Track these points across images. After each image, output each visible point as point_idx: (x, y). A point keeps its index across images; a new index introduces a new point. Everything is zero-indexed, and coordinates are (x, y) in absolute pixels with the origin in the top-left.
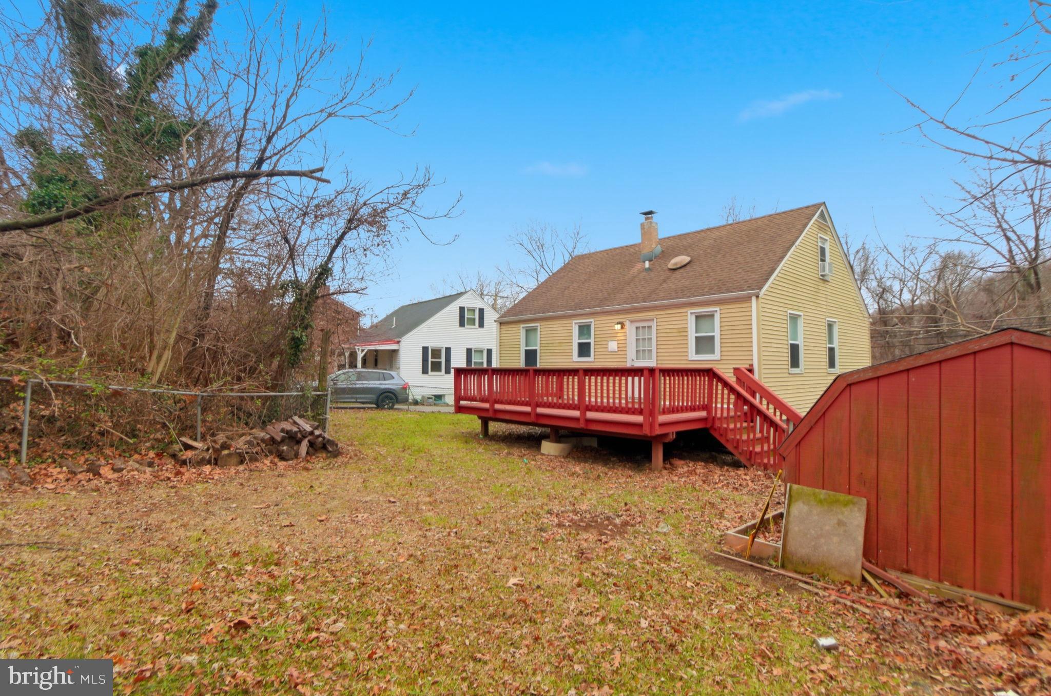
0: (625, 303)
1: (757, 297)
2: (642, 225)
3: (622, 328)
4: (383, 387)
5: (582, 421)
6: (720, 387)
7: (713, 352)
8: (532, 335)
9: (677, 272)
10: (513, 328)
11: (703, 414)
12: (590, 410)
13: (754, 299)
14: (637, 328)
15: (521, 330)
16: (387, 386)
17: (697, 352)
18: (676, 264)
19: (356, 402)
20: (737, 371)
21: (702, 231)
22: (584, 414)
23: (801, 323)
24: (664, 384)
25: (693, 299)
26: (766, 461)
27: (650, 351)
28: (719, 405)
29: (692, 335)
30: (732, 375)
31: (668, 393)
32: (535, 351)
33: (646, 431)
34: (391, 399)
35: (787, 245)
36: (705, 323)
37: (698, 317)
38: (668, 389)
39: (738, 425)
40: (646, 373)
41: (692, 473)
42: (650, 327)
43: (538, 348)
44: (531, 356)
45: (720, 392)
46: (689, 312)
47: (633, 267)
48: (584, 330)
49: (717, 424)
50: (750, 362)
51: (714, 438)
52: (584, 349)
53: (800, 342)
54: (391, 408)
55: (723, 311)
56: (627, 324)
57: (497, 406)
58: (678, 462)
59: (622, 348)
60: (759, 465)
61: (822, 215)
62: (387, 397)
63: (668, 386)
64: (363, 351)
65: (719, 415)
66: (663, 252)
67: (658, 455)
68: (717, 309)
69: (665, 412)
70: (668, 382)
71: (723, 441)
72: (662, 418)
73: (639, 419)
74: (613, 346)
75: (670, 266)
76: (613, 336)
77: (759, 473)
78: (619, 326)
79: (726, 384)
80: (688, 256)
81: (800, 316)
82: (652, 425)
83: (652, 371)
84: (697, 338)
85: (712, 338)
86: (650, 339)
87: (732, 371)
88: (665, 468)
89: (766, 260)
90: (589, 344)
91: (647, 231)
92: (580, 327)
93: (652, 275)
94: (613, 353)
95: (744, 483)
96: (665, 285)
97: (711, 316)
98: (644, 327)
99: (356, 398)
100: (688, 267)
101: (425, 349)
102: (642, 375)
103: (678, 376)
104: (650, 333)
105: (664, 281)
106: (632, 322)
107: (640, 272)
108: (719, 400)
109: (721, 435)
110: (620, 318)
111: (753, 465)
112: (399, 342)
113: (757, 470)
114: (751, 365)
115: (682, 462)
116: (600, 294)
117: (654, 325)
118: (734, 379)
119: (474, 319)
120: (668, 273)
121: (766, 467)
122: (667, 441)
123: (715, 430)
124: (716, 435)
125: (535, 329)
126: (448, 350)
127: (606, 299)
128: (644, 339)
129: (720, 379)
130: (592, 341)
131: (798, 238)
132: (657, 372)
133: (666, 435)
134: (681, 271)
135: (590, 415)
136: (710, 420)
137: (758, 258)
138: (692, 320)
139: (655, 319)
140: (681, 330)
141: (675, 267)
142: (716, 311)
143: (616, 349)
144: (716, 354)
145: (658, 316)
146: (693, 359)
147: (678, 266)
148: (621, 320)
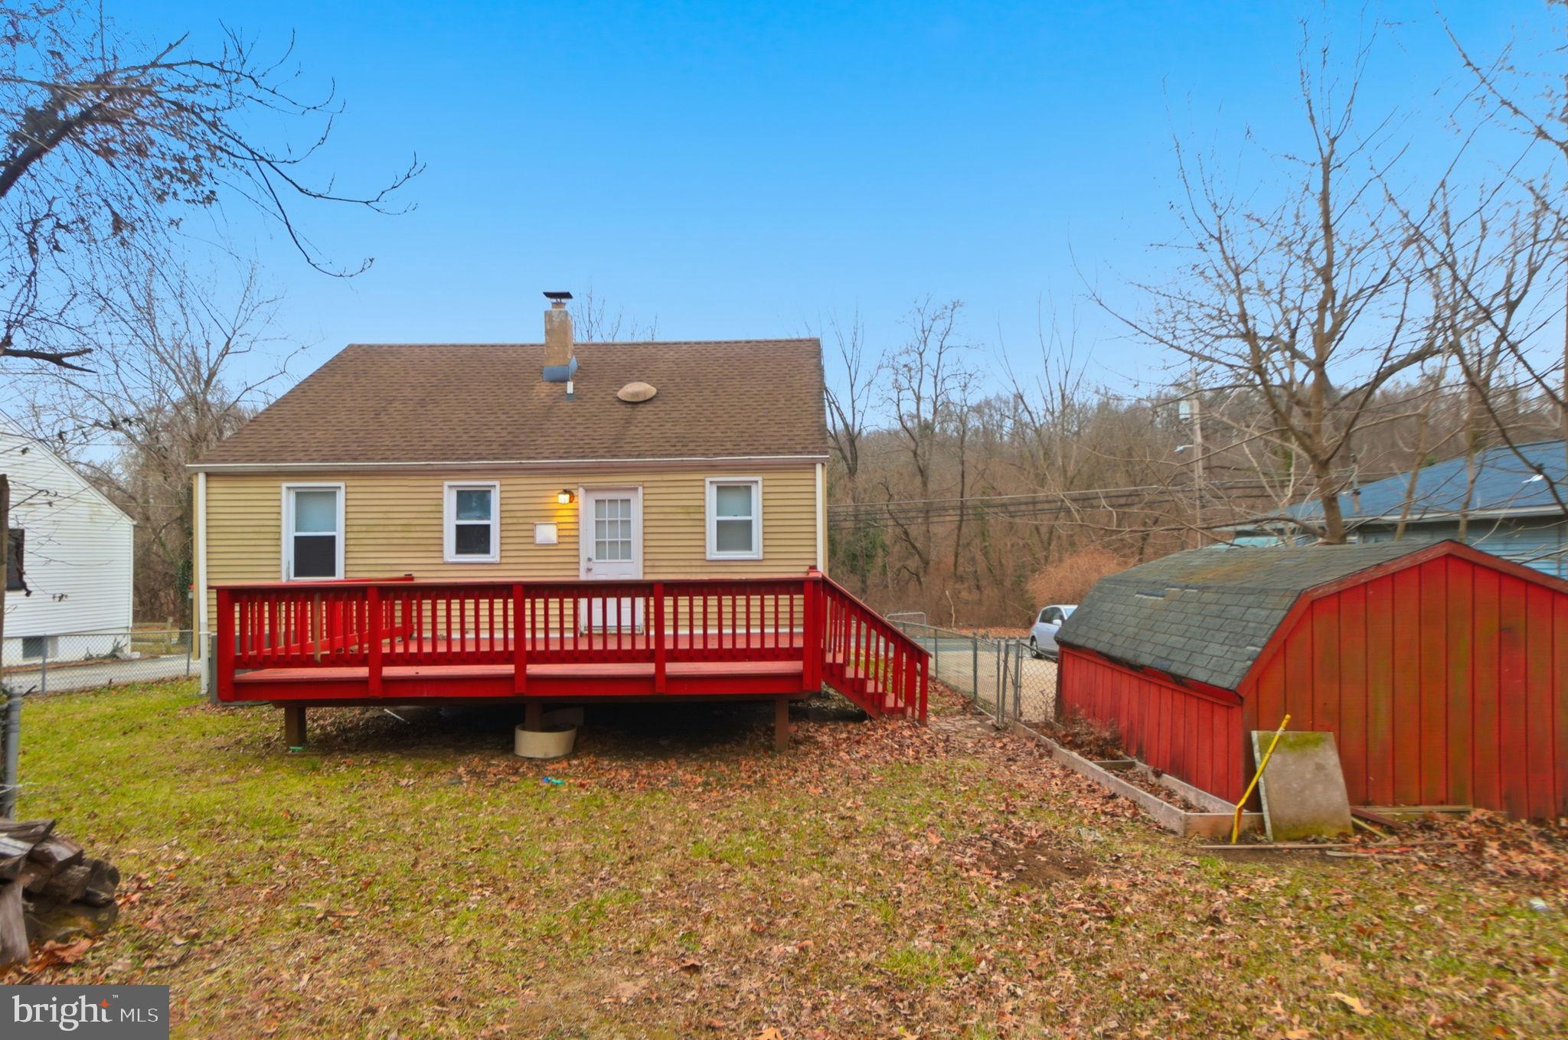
0: (554, 455)
1: (823, 465)
2: (548, 314)
3: (571, 501)
5: (660, 683)
7: (748, 546)
13: (819, 467)
14: (599, 502)
17: (720, 547)
27: (628, 545)
29: (712, 518)
32: (330, 541)
37: (719, 490)
42: (627, 503)
43: (337, 534)
46: (708, 480)
47: (530, 387)
48: (472, 501)
50: (812, 563)
52: (472, 539)
56: (581, 494)
59: (569, 540)
66: (580, 368)
67: (783, 722)
71: (834, 683)
74: (547, 533)
76: (548, 515)
78: (567, 497)
84: (719, 522)
85: (747, 524)
86: (627, 524)
90: (487, 527)
91: (557, 328)
92: (459, 493)
93: (590, 407)
94: (545, 548)
98: (613, 501)
100: (657, 403)
104: (627, 514)
105: (626, 422)
106: (587, 490)
109: (833, 676)
110: (567, 481)
117: (637, 498)
120: (624, 409)
125: (325, 494)
127: (512, 443)
128: (613, 523)
130: (493, 523)
131: (822, 384)
138: (712, 494)
139: (640, 490)
140: (691, 510)
141: (635, 400)
142: (757, 482)
143: (554, 540)
144: (757, 551)
145: (646, 485)
146: (714, 557)
147: (641, 399)
148: (567, 487)
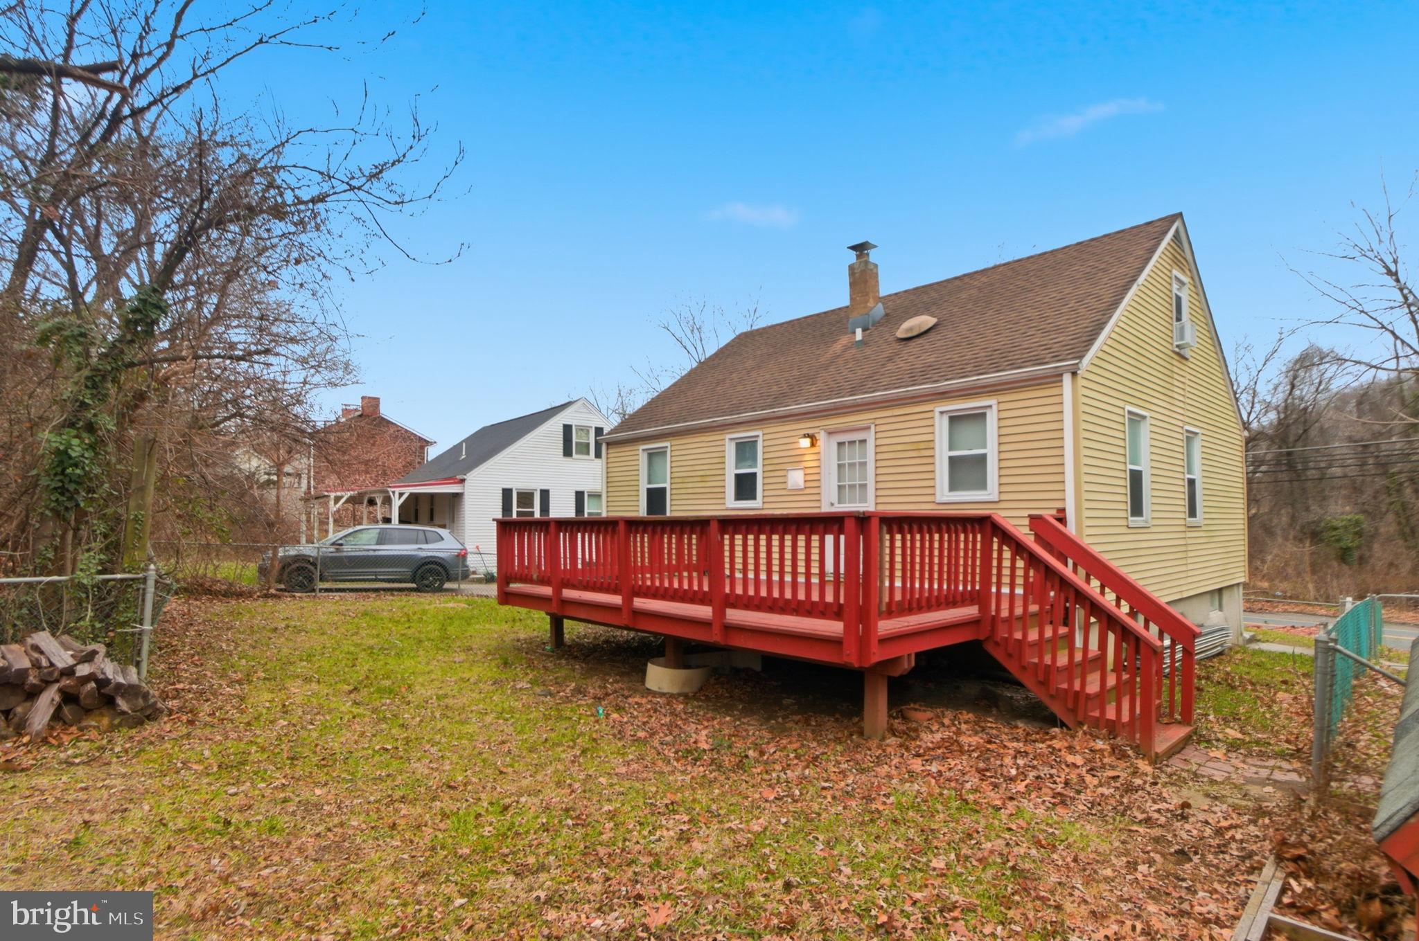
0: (818, 398)
1: (1074, 374)
2: (851, 268)
3: (813, 445)
4: (423, 554)
5: (716, 629)
6: (1007, 554)
7: (982, 485)
8: (657, 460)
9: (913, 343)
10: (626, 451)
11: (972, 611)
12: (734, 606)
13: (1067, 378)
14: (840, 444)
15: (640, 454)
16: (430, 554)
17: (953, 487)
18: (911, 329)
19: (376, 580)
20: (1036, 521)
21: (956, 278)
22: (719, 613)
23: (1145, 430)
24: (893, 547)
25: (944, 385)
26: (1111, 714)
27: (863, 486)
28: (1005, 590)
29: (943, 454)
30: (1026, 530)
31: (898, 566)
32: (664, 489)
33: (850, 657)
34: (438, 574)
35: (1121, 283)
36: (967, 431)
37: (954, 420)
38: (898, 559)
39: (1048, 633)
40: (850, 525)
41: (952, 747)
42: (863, 442)
43: (667, 485)
44: (656, 498)
45: (1006, 564)
46: (938, 409)
47: (835, 342)
48: (745, 450)
49: (1002, 633)
50: (1059, 505)
51: (995, 661)
52: (745, 486)
53: (1144, 466)
54: (440, 590)
55: (1003, 406)
56: (822, 437)
57: (568, 593)
58: (922, 715)
59: (814, 483)
60: (1096, 723)
61: (1177, 237)
62: (430, 571)
63: (898, 551)
64: (401, 495)
65: (1005, 613)
66: (887, 315)
67: (878, 704)
68: (992, 401)
69: (893, 610)
70: (898, 544)
71: (1012, 667)
72: (886, 626)
73: (834, 627)
74: (796, 478)
75: (900, 334)
76: (796, 460)
77: (1100, 744)
78: (807, 443)
79: (1019, 548)
80: (932, 315)
81: (1144, 417)
82: (863, 643)
83: (863, 521)
84: (951, 458)
85: (982, 459)
86: (863, 464)
87: (1026, 522)
88: (893, 732)
89: (1082, 311)
90: (754, 475)
91: (858, 278)
92: (738, 446)
93: (868, 351)
94: (797, 492)
95: (1074, 777)
96: (890, 366)
97: (980, 417)
98: (852, 443)
99: (376, 574)
100: (932, 336)
101: (507, 493)
102: (841, 531)
103: (921, 531)
104: (864, 455)
105: (890, 359)
106: (830, 433)
107: (847, 348)
108: (1006, 580)
109: (1010, 655)
110: (809, 426)
111: (1081, 724)
112: (462, 481)
113: (1094, 737)
114: (1062, 510)
115: (929, 714)
116: (775, 388)
117: (870, 437)
118: (1032, 538)
119: (588, 445)
120: (896, 346)
121: (1112, 729)
122: (897, 672)
123: (997, 644)
124: (998, 655)
125: (662, 453)
126: (545, 494)
127: (784, 395)
128: (852, 465)
129: (1007, 538)
130: (758, 470)
131: (1141, 270)
132: (875, 523)
133: (895, 661)
134: (920, 341)
135: (735, 616)
136: (987, 622)
137: (1065, 310)
138: (942, 426)
139: (873, 427)
140: (922, 446)
141: (909, 335)
142: (990, 406)
143: (802, 485)
144: (992, 491)
145: (878, 422)
146: (945, 499)
147: (915, 333)
148: (810, 432)
